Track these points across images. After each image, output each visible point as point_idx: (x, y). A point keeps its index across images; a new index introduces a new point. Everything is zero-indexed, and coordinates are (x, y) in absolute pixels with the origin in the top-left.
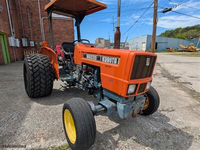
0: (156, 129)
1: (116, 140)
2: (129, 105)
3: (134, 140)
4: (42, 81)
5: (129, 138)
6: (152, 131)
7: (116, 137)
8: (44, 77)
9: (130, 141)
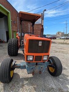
0: (54, 86)
1: (24, 84)
2: (30, 67)
3: (34, 88)
4: (12, 49)
5: (32, 86)
6: (50, 87)
7: (26, 82)
8: (12, 48)
9: (31, 87)
